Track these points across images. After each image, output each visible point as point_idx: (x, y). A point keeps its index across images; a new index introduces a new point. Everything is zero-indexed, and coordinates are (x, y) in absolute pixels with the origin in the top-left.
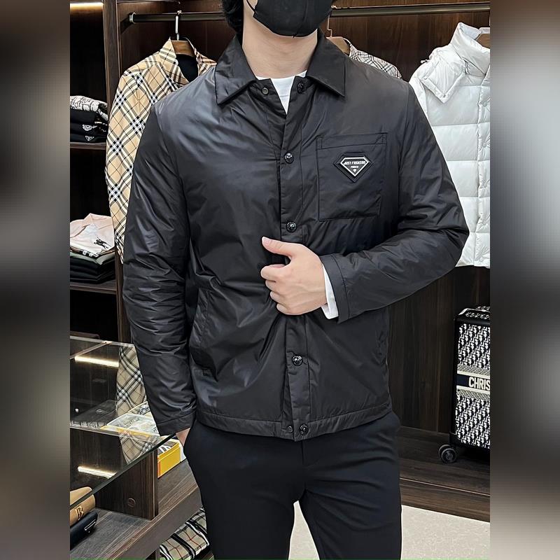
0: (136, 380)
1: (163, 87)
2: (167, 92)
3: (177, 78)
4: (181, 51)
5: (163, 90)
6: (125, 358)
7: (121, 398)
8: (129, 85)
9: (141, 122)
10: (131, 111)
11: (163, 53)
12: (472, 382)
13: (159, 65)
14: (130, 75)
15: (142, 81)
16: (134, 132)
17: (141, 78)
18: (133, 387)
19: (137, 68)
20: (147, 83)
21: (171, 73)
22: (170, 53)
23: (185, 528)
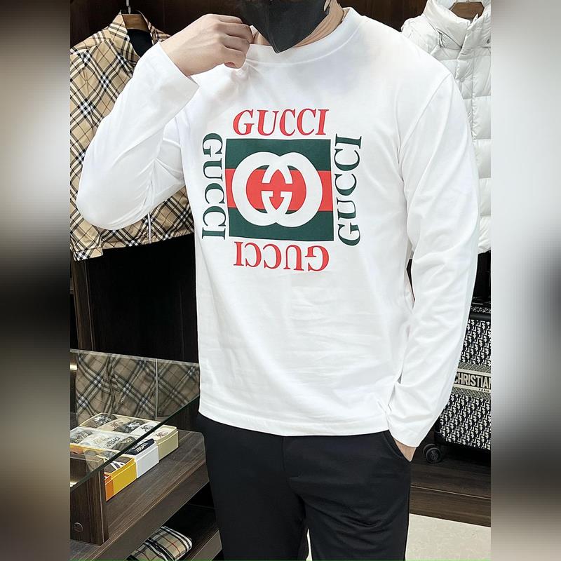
0: (96, 386)
1: (114, 66)
2: (119, 71)
3: (130, 55)
4: (133, 25)
5: (114, 69)
6: (82, 363)
7: (81, 405)
8: (75, 64)
9: (89, 105)
10: (78, 93)
11: (113, 28)
13: (108, 41)
14: (75, 53)
16: (82, 116)
17: (88, 56)
18: (93, 393)
19: (84, 46)
20: (96, 62)
21: (122, 50)
22: (121, 28)
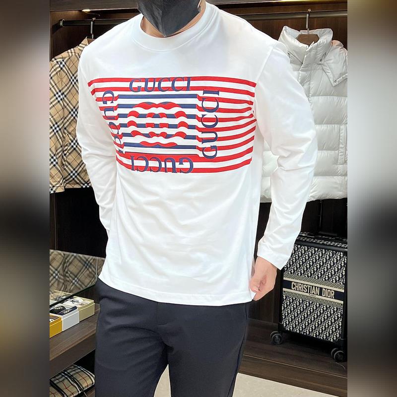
0: (54, 277)
8: (54, 68)
9: (62, 94)
10: (55, 86)
11: (81, 47)
12: (294, 286)
13: (77, 54)
14: (55, 61)
15: (64, 66)
16: (57, 101)
17: (63, 63)
18: (52, 282)
19: (61, 57)
20: (68, 68)
23: (63, 380)
